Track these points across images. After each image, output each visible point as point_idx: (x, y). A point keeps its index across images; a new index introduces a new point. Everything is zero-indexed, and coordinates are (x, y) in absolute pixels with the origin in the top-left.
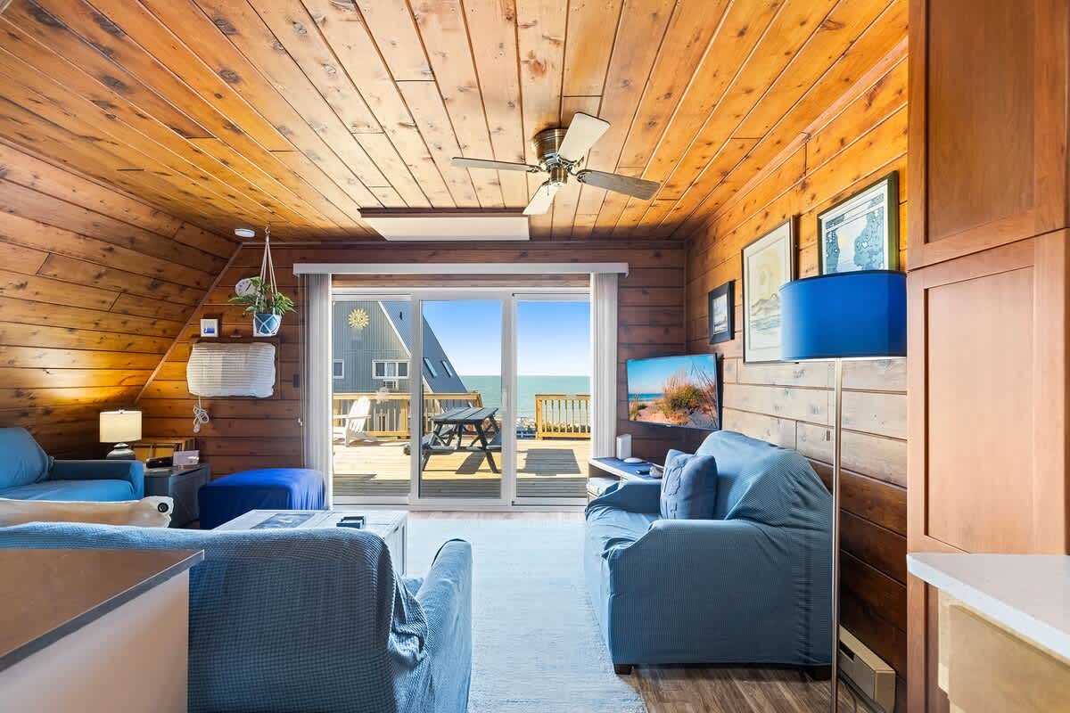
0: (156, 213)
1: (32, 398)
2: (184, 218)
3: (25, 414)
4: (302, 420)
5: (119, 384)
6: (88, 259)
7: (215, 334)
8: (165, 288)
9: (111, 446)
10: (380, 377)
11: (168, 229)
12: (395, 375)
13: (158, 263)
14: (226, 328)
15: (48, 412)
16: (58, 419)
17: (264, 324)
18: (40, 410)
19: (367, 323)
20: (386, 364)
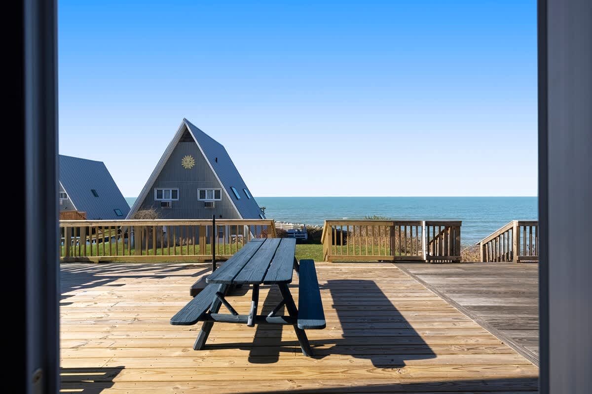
12: (212, 198)
19: (194, 165)
20: (206, 191)
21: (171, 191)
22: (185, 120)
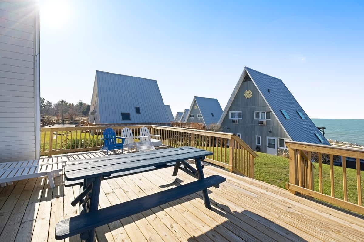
10: (256, 118)
12: (264, 118)
21: (238, 113)
22: (246, 68)
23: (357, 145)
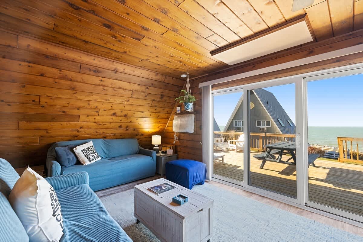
0: (157, 74)
1: (138, 131)
2: (166, 75)
3: (137, 135)
4: (201, 143)
5: (158, 128)
6: (142, 92)
7: (180, 112)
8: (165, 98)
9: (154, 146)
10: (258, 126)
11: (162, 79)
12: (265, 126)
13: (161, 90)
14: (182, 110)
15: (142, 135)
16: (145, 137)
17: (186, 107)
18: (140, 134)
19: (254, 107)
20: (261, 122)
21: (242, 122)
23: (328, 147)
